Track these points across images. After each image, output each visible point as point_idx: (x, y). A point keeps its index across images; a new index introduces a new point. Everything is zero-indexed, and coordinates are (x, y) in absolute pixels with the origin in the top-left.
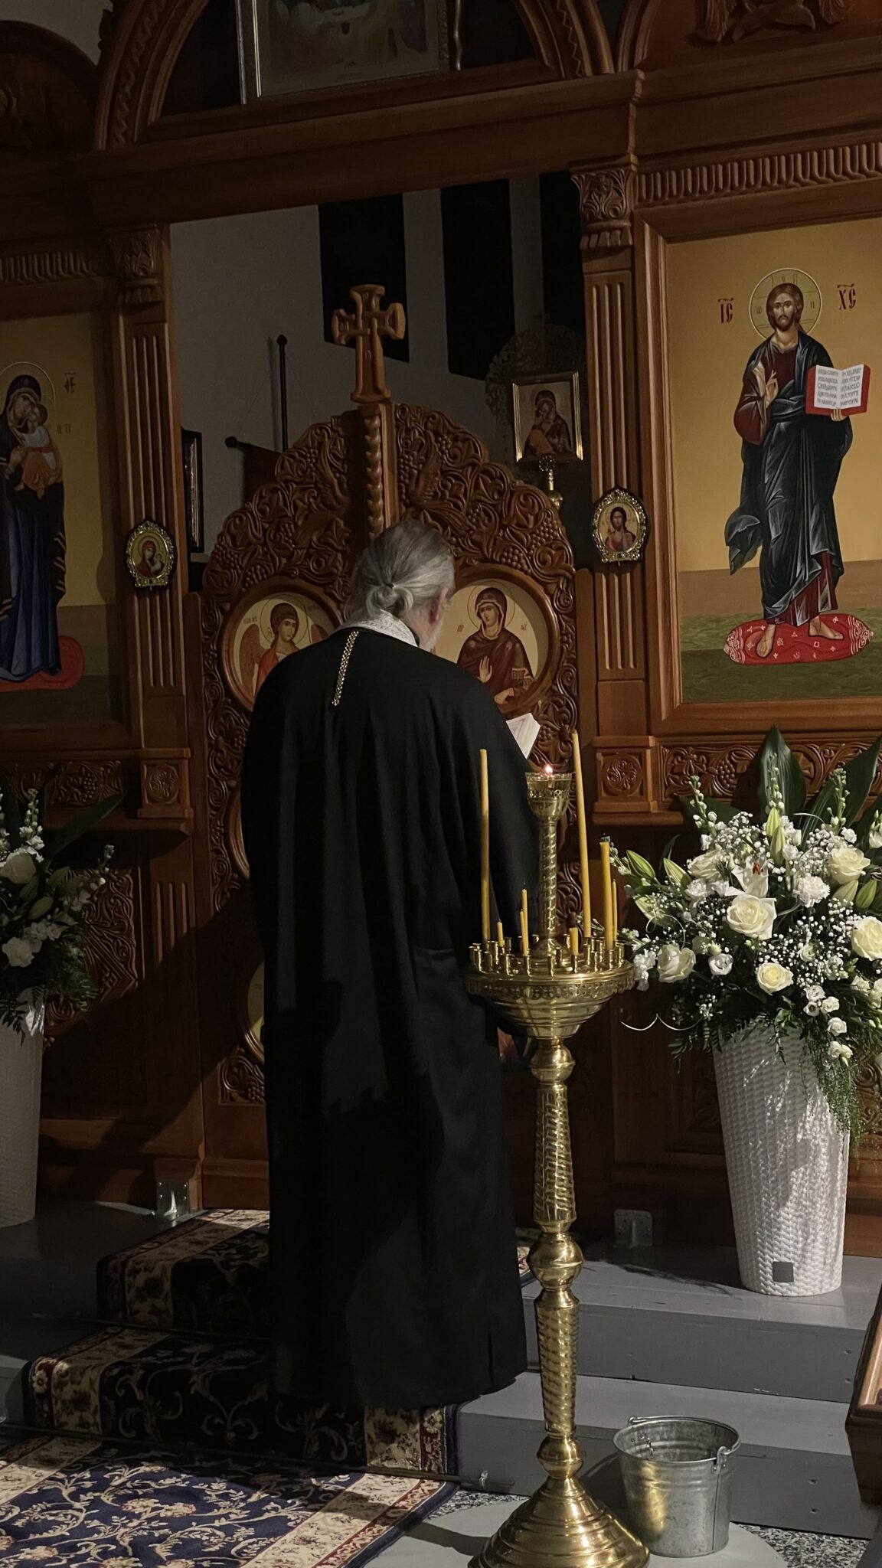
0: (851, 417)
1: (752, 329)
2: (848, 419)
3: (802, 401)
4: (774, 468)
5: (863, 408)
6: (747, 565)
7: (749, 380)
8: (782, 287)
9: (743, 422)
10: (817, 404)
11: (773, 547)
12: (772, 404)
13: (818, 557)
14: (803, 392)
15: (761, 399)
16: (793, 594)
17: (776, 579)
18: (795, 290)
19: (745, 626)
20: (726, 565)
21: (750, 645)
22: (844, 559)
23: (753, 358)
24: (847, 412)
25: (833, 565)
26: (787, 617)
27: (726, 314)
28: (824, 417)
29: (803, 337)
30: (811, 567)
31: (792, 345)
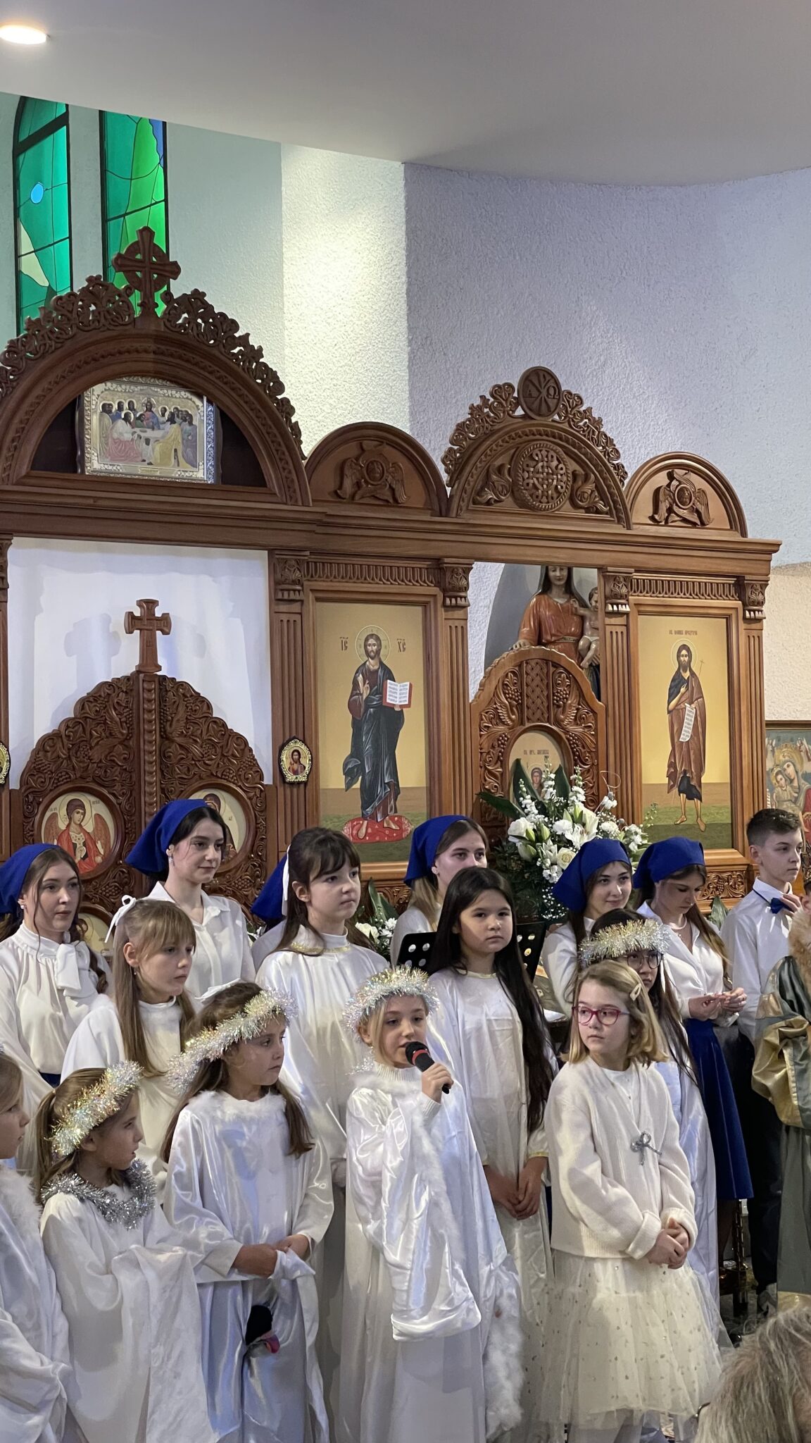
0: (404, 710)
1: (357, 657)
2: (402, 711)
3: (381, 698)
4: (367, 733)
5: (408, 706)
6: (354, 787)
7: (355, 683)
8: (372, 636)
9: (352, 706)
10: (388, 701)
11: (367, 777)
12: (367, 698)
13: (388, 783)
14: (381, 693)
15: (362, 695)
16: (376, 804)
17: (368, 796)
18: (378, 639)
19: (352, 821)
20: (344, 787)
21: (355, 832)
22: (400, 786)
23: (357, 672)
24: (401, 706)
25: (395, 788)
26: (374, 817)
27: (344, 646)
28: (391, 707)
29: (381, 663)
30: (385, 789)
31: (376, 667)
